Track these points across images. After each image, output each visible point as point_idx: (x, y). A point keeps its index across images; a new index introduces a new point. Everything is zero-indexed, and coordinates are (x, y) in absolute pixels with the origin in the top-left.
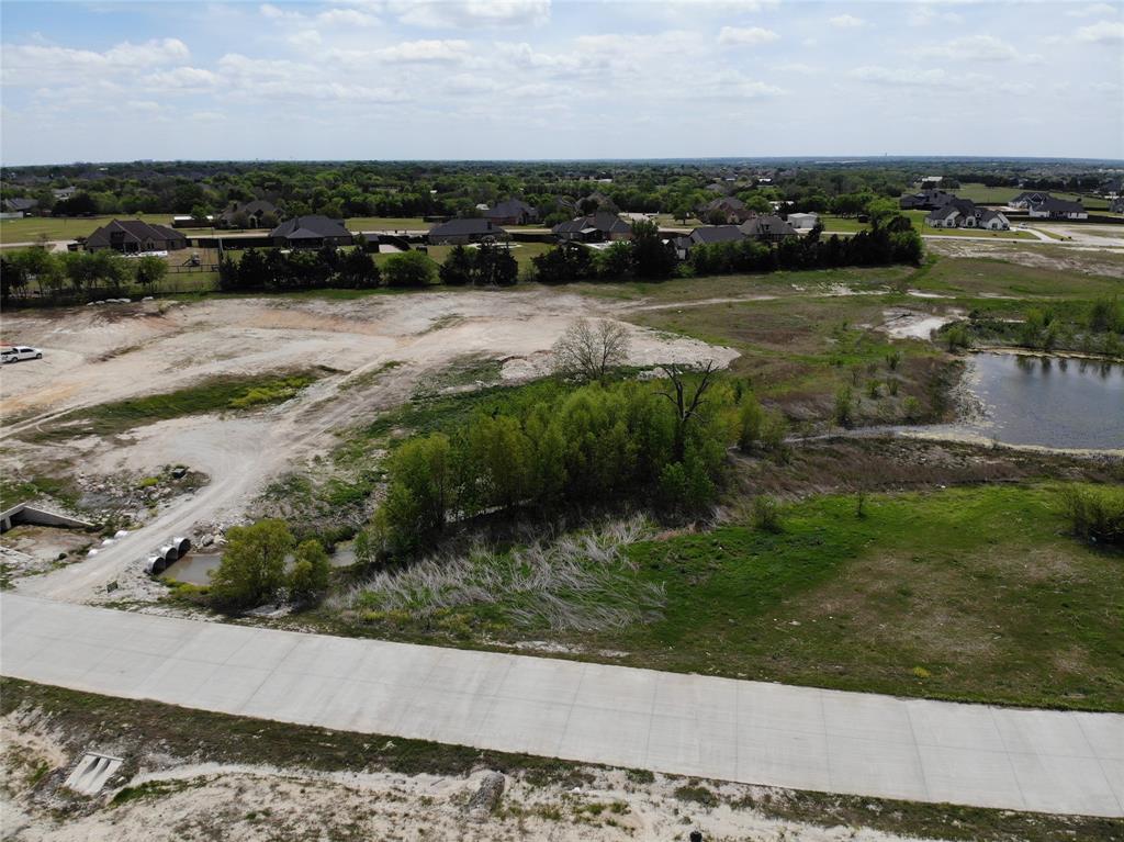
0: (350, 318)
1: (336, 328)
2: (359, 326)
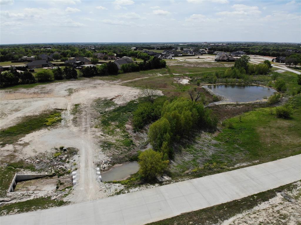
0: (41, 93)
1: (39, 96)
2: (47, 95)
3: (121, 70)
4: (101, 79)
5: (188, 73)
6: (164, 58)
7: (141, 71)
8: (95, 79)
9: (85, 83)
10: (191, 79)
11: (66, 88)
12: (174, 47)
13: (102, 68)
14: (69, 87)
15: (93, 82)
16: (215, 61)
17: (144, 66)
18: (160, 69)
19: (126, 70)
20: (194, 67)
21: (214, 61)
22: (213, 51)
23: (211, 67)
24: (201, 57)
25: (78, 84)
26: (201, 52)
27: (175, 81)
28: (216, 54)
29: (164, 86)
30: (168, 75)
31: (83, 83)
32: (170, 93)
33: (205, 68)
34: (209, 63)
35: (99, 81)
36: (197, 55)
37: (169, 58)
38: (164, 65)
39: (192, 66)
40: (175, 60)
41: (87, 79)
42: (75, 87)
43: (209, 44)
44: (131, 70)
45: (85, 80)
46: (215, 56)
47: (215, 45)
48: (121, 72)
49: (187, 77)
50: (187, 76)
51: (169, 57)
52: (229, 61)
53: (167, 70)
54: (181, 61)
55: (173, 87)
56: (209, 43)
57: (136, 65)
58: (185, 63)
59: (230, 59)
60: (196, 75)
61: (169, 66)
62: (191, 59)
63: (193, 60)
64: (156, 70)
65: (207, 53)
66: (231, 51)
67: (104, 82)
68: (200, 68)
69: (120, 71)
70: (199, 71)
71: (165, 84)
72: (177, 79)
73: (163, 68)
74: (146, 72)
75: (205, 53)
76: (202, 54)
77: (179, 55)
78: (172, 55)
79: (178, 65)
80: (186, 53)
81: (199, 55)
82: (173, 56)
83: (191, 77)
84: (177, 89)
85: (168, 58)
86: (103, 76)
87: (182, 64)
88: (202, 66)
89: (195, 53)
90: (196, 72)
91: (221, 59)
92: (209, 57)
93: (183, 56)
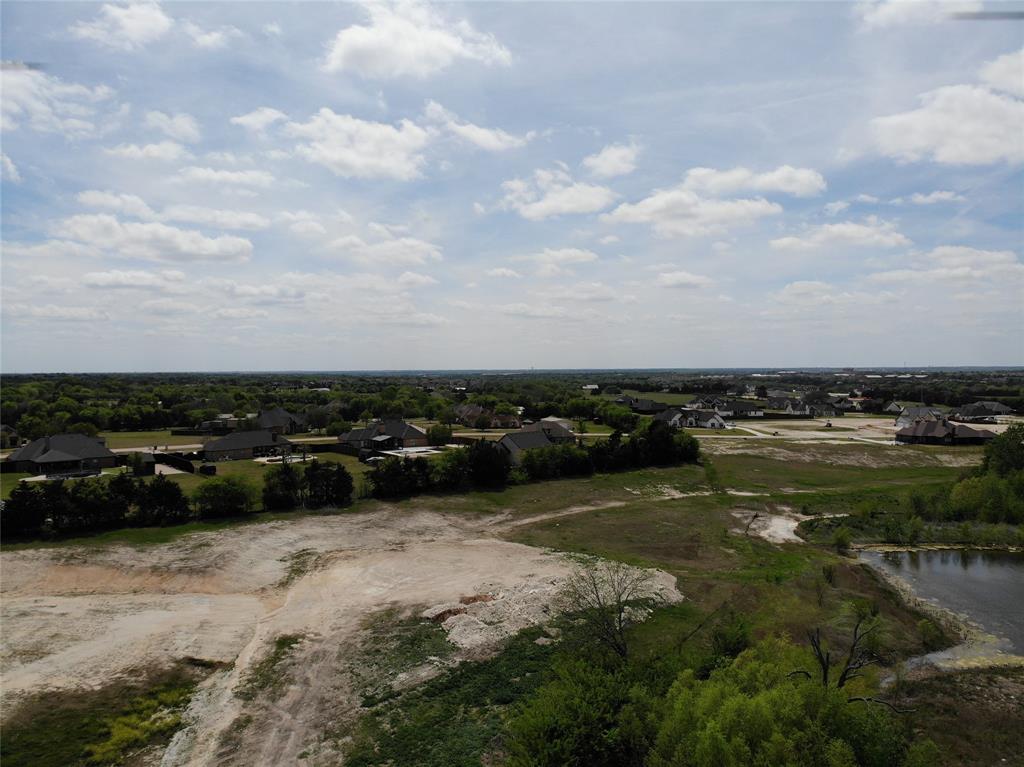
0: (180, 570)
1: (164, 586)
2: (196, 582)
3: (521, 470)
4: (436, 509)
5: (790, 491)
6: (691, 424)
7: (598, 475)
8: (417, 507)
9: (370, 525)
10: (808, 518)
11: (287, 549)
12: (734, 386)
13: (449, 465)
14: (302, 545)
15: (402, 520)
16: (897, 439)
17: (611, 457)
18: (672, 469)
19: (540, 471)
20: (814, 463)
21: (894, 443)
22: (880, 401)
23: (884, 465)
24: (836, 422)
25: (339, 530)
26: (837, 406)
27: (737, 523)
28: (896, 414)
29: (686, 548)
30: (707, 494)
31: (364, 525)
32: (711, 586)
33: (861, 468)
34: (876, 450)
35: (426, 519)
36: (820, 416)
37: (713, 425)
38: (689, 454)
39: (807, 458)
40: (734, 432)
41: (385, 506)
42: (325, 542)
43: (863, 373)
44: (558, 471)
45: (374, 511)
46: (893, 421)
47: (884, 380)
48: (520, 478)
49: (787, 509)
50: (788, 505)
51: (712, 421)
52: (956, 440)
53: (701, 470)
54: (760, 435)
55: (728, 556)
56: (861, 373)
57: (578, 452)
58: (776, 446)
59: (960, 434)
60: (827, 501)
61: (712, 455)
62: (797, 428)
63: (806, 433)
64: (656, 471)
65: (859, 407)
66: (954, 402)
67: (446, 523)
68: (841, 466)
69: (515, 475)
70: (836, 483)
71: (692, 539)
72: (746, 518)
73: (689, 463)
74: (615, 477)
75: (853, 409)
76: (839, 413)
77: (753, 414)
78: (725, 414)
79: (749, 452)
80: (780, 408)
81: (830, 416)
82: (726, 418)
83: (804, 508)
84: (745, 567)
85: (709, 424)
86: (451, 494)
87: (766, 451)
88: (847, 462)
89: (811, 409)
90: (824, 485)
91: (920, 433)
92: (869, 426)
93: (767, 417)
